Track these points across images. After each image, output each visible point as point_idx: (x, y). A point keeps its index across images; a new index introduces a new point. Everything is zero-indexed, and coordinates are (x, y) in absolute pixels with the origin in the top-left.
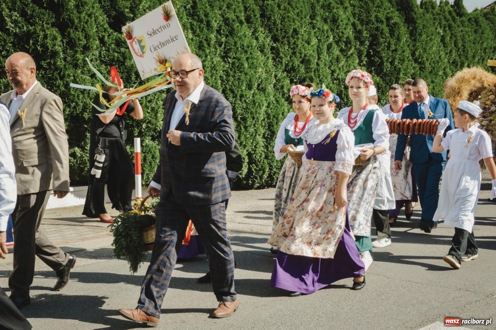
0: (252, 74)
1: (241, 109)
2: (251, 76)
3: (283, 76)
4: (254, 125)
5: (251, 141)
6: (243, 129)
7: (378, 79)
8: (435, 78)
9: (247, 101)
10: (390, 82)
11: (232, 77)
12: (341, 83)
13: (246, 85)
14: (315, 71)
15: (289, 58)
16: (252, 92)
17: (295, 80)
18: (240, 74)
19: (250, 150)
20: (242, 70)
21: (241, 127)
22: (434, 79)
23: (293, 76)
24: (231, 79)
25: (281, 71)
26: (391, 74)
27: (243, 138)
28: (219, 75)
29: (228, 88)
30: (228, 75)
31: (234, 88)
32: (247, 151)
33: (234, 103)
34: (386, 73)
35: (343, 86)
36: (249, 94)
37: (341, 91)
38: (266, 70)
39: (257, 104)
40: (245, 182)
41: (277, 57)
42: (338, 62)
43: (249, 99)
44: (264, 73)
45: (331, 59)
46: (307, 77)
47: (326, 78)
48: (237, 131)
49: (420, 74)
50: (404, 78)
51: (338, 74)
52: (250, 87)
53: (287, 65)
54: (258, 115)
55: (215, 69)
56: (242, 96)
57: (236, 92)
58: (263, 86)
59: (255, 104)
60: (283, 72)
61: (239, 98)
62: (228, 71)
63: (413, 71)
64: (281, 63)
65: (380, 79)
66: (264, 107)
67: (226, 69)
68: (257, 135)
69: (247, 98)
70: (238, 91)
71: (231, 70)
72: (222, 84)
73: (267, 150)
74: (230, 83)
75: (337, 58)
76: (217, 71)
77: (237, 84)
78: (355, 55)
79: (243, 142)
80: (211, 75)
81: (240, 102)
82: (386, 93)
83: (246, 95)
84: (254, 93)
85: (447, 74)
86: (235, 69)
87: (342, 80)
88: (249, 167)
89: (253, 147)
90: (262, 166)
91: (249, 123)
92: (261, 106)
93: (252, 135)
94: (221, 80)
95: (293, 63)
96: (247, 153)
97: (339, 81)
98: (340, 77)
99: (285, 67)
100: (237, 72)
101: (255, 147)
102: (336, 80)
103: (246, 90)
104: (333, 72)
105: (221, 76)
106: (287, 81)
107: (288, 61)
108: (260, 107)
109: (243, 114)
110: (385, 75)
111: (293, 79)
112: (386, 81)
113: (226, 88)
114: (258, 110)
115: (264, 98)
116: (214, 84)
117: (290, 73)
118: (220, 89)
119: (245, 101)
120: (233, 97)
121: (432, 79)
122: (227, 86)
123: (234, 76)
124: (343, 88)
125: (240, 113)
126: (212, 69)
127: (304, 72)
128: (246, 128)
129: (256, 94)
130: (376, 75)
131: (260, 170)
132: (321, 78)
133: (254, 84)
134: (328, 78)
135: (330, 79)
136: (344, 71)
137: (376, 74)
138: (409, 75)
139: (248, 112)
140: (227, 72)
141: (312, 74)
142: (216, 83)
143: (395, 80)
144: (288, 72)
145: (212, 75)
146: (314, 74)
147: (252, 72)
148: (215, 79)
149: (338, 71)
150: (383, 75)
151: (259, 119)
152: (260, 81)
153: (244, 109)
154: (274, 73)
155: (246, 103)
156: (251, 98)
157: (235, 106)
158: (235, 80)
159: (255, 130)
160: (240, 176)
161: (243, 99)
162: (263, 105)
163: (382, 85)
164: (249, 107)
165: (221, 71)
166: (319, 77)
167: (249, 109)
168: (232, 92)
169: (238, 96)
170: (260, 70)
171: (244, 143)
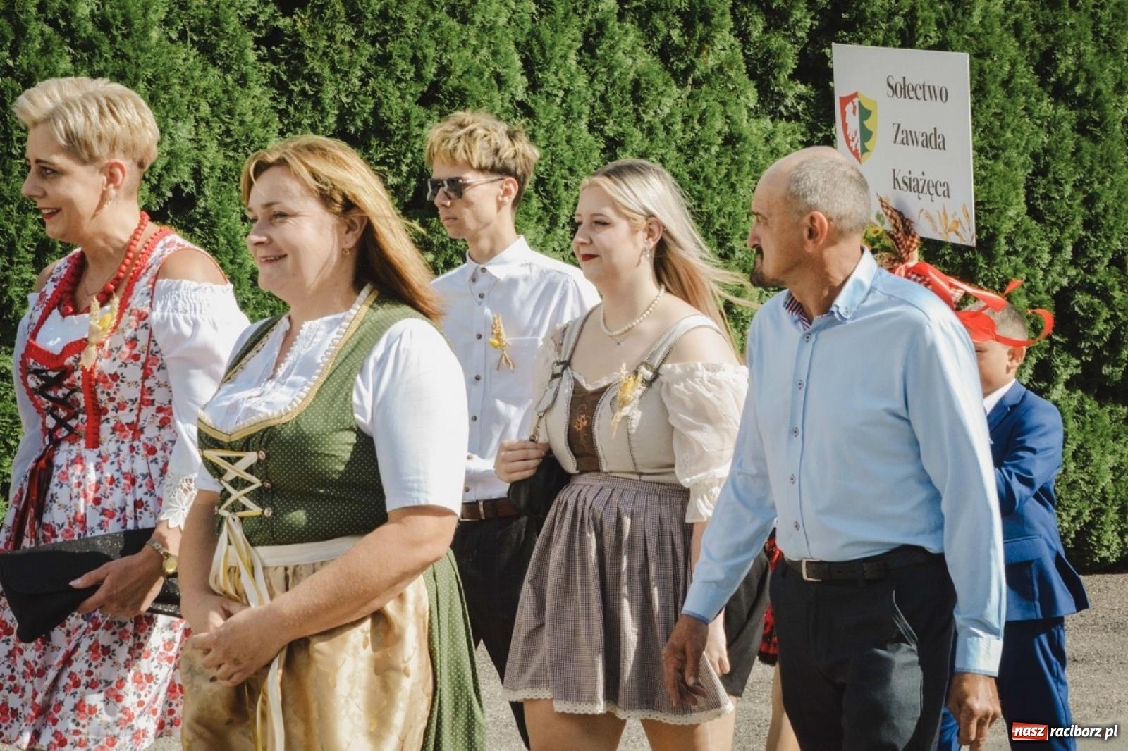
15: (358, 83)
41: (294, 74)
42: (637, 100)
45: (602, 88)
53: (345, 114)
63: (1044, 138)
64: (317, 102)
75: (636, 84)
78: (732, 74)
95: (378, 105)
99: (341, 119)
107: (355, 95)
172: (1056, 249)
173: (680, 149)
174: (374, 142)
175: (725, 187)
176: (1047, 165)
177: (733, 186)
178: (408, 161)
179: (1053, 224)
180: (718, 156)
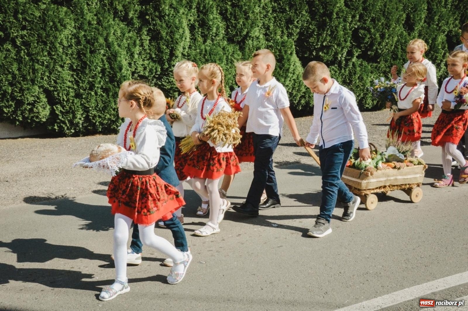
40: (50, 128)
73: (78, 85)
90: (70, 108)
96: (41, 90)
101: (56, 82)
131: (68, 112)
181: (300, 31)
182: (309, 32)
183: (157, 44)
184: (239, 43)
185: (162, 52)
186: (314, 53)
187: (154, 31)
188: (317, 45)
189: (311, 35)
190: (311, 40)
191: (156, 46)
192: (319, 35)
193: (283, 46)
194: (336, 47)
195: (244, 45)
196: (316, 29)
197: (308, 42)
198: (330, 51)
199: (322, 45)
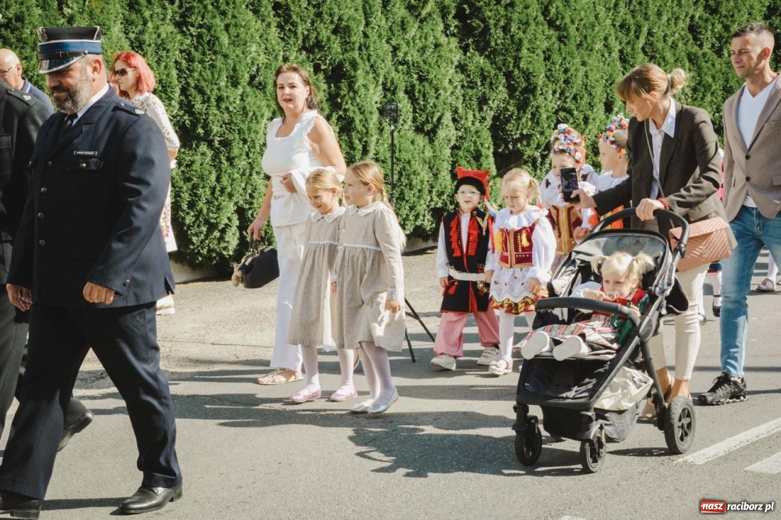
0: (237, 56)
1: (219, 125)
2: (237, 60)
3: (299, 60)
4: (247, 155)
5: (243, 185)
6: (225, 162)
7: (482, 61)
8: (589, 55)
9: (231, 109)
10: (504, 65)
11: (199, 63)
12: (412, 70)
13: (227, 77)
14: (360, 49)
15: (309, 25)
16: (240, 91)
17: (323, 67)
18: (214, 57)
19: (241, 202)
20: (217, 48)
21: (220, 159)
22: (586, 58)
23: (319, 59)
24: (197, 66)
25: (296, 49)
26: (506, 50)
27: (225, 180)
28: (173, 60)
29: (193, 85)
30: (190, 60)
31: (203, 84)
32: (236, 204)
33: (205, 114)
34: (495, 50)
35: (415, 76)
36: (234, 95)
37: (413, 86)
38: (266, 49)
39: (251, 114)
41: (286, 22)
42: (403, 29)
43: (234, 105)
44: (262, 54)
45: (390, 24)
46: (345, 60)
47: (383, 61)
48: (215, 166)
49: (560, 49)
50: (530, 57)
51: (406, 54)
52: (234, 82)
53: (306, 38)
54: (253, 135)
55: (164, 49)
56: (220, 99)
57: (209, 92)
58: (261, 79)
59: (247, 114)
60: (300, 50)
61: (215, 104)
62: (190, 52)
64: (296, 33)
65: (486, 60)
66: (265, 119)
67: (186, 47)
68: (254, 174)
69: (230, 103)
70: (212, 90)
71: (196, 50)
72: (179, 77)
74: (196, 74)
75: (403, 22)
76: (168, 51)
77: (210, 77)
78: (435, 16)
79: (225, 188)
80: (156, 59)
81: (216, 112)
82: (497, 88)
83: (227, 97)
84: (243, 92)
85: (611, 48)
86: (204, 48)
87: (413, 65)
88: (241, 234)
89: (248, 197)
91: (236, 151)
92: (259, 118)
93: (243, 175)
94: (177, 69)
95: (318, 34)
96: (236, 208)
97: (409, 67)
98: (409, 58)
99: (304, 41)
100: (208, 52)
101: (251, 196)
102: (403, 64)
103: (227, 87)
104: (395, 49)
105: (176, 62)
106: (308, 69)
107: (308, 30)
108: (256, 119)
109: (224, 133)
110: (494, 52)
111: (319, 65)
112: (496, 65)
113: (188, 84)
114: (254, 126)
115: (264, 103)
116: (164, 77)
117: (313, 53)
118: (176, 86)
119: (227, 109)
120: (203, 102)
121: (582, 57)
122: (190, 80)
123: (202, 62)
124: (417, 80)
125: (217, 132)
126: (158, 49)
127: (339, 50)
128: (230, 160)
129: (247, 96)
130: (477, 53)
132: (372, 61)
133: (243, 76)
134: (386, 61)
135: (390, 63)
136: (417, 47)
137: (476, 50)
138: (539, 51)
139: (234, 130)
140: (189, 54)
141: (356, 54)
142: (168, 75)
143: (512, 61)
144: (309, 50)
145: (159, 59)
146: (360, 54)
147: (237, 52)
148: (166, 67)
149: (404, 48)
150: (491, 52)
151: (256, 142)
152: (254, 69)
153: (226, 124)
154: (282, 53)
155: (229, 112)
156: (238, 102)
157: (207, 118)
158: (205, 68)
159: (250, 163)
160: (225, 253)
161: (223, 106)
162: (262, 115)
163: (489, 72)
164: (235, 121)
165: (177, 52)
166: (369, 60)
167: (235, 124)
168: (201, 91)
169: (212, 100)
170: (254, 48)
171: (229, 189)
172: (554, 92)
173: (418, 51)
174: (316, 50)
175: (436, 67)
176: (550, 56)
177: (439, 66)
178: (329, 58)
179: (553, 82)
180: (433, 52)
181: (494, 115)
182: (507, 116)
183: (349, 138)
184: (427, 134)
185: (354, 149)
186: (511, 147)
187: (345, 119)
188: (516, 134)
189: (508, 121)
190: (509, 127)
191: (346, 141)
192: (519, 119)
193: (478, 137)
194: (538, 136)
195: (435, 135)
196: (516, 110)
197: (504, 130)
198: (532, 141)
199: (521, 134)
